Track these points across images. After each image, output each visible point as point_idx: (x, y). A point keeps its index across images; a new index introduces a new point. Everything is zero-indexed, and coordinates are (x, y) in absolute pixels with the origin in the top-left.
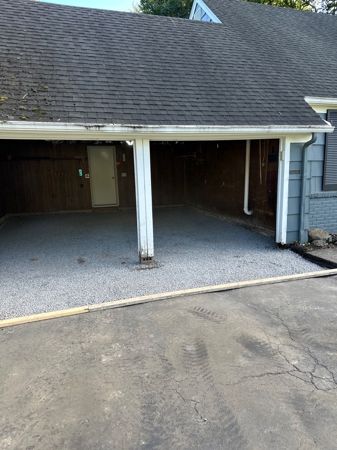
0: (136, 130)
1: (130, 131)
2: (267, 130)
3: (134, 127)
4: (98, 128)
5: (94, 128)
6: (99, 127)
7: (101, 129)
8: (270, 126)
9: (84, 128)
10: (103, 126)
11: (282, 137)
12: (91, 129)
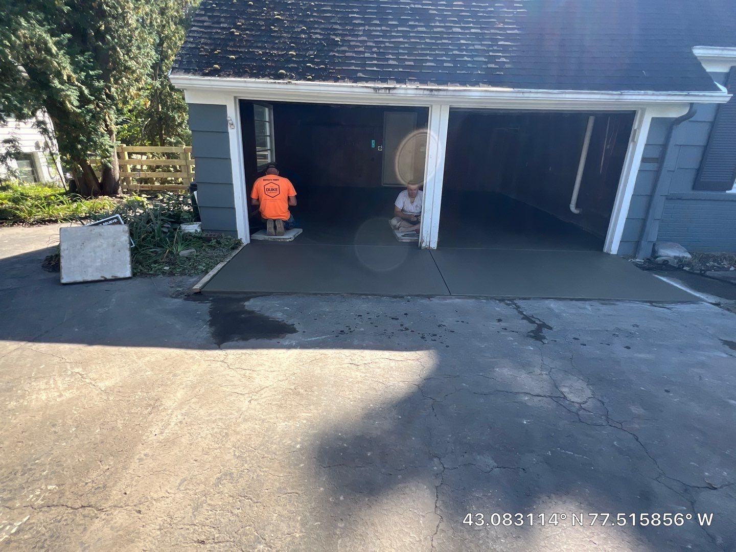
0: (433, 93)
1: (425, 95)
2: (617, 97)
3: (431, 90)
4: (388, 91)
5: (383, 91)
6: (389, 89)
7: (391, 91)
8: (623, 91)
9: (372, 91)
10: (394, 88)
11: (641, 108)
12: (380, 91)
